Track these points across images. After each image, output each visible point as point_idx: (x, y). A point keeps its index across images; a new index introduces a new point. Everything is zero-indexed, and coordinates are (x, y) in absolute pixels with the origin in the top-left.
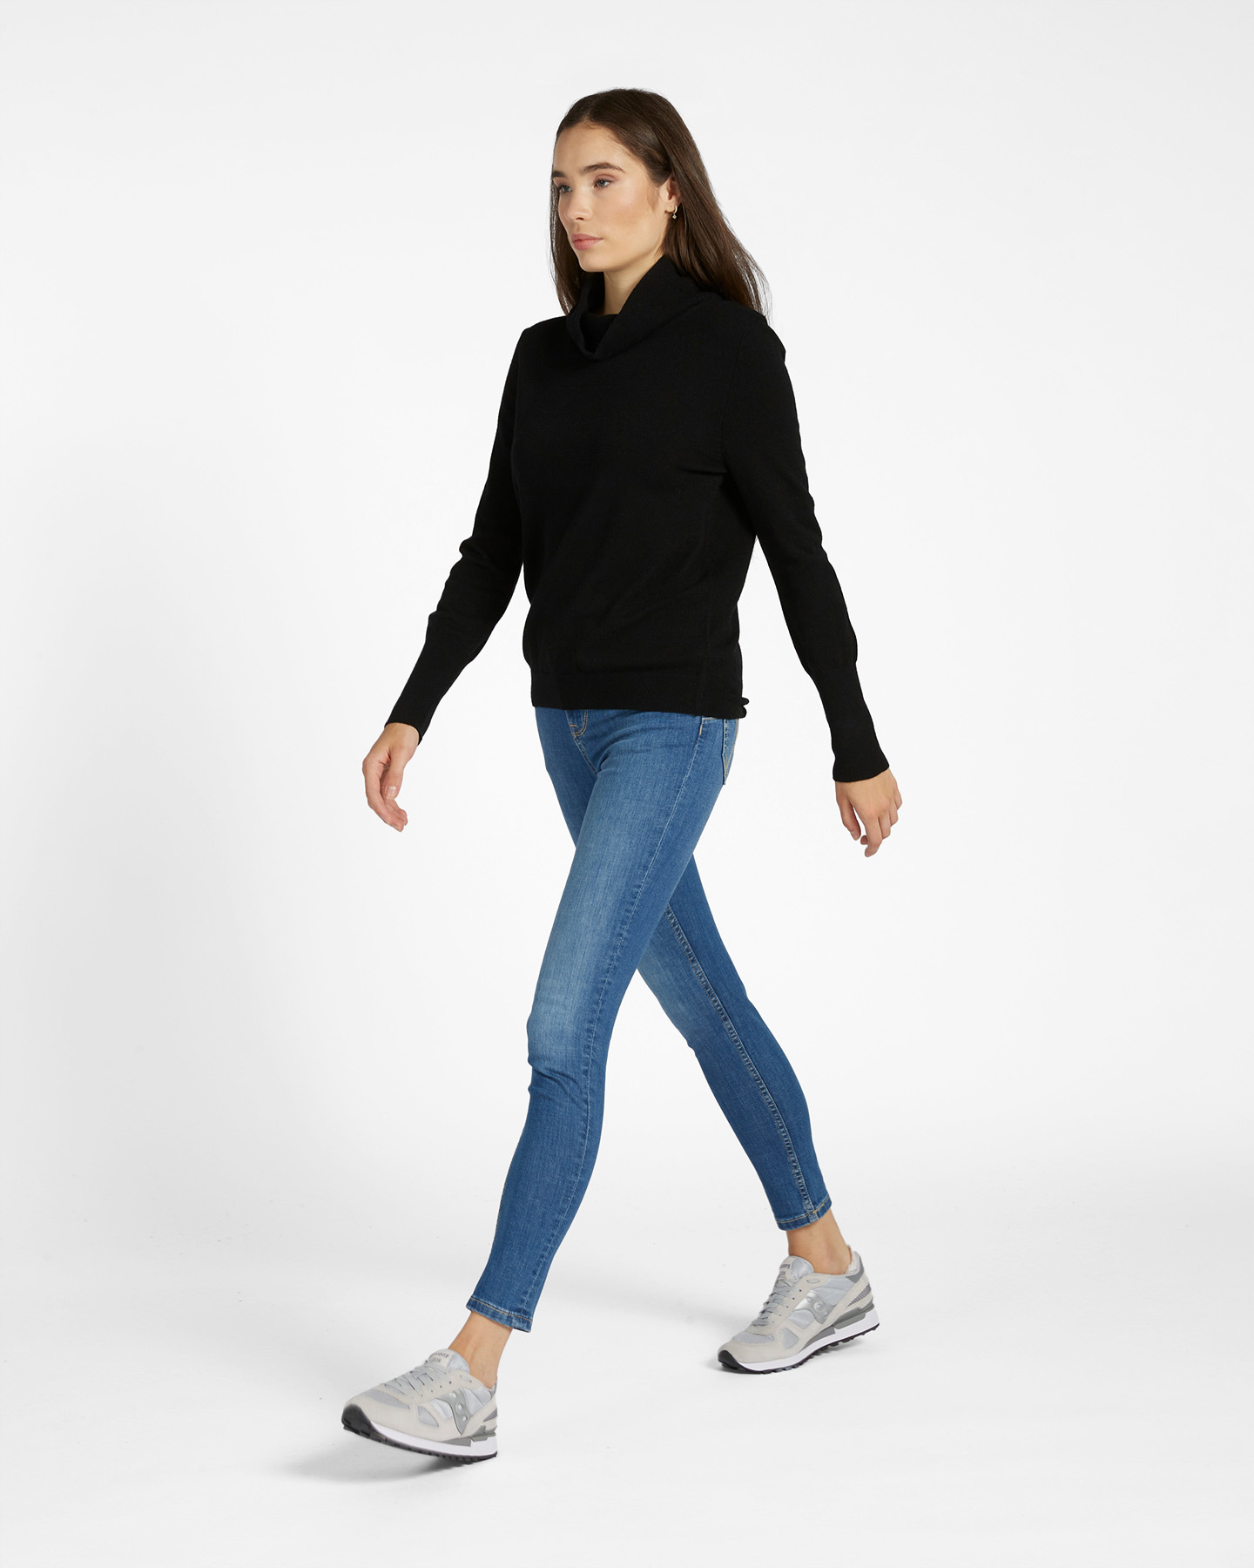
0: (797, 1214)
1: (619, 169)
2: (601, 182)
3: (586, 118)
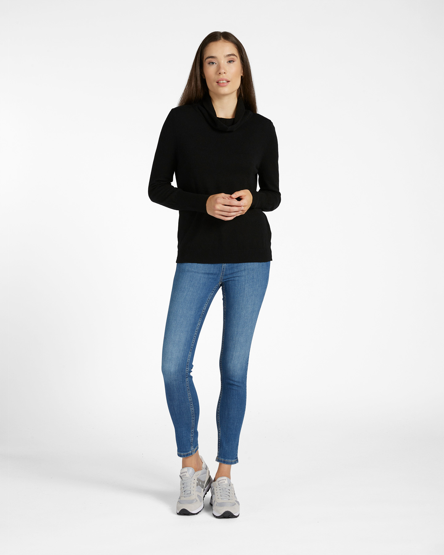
0: (188, 451)
1: (237, 57)
2: (230, 62)
3: (222, 39)
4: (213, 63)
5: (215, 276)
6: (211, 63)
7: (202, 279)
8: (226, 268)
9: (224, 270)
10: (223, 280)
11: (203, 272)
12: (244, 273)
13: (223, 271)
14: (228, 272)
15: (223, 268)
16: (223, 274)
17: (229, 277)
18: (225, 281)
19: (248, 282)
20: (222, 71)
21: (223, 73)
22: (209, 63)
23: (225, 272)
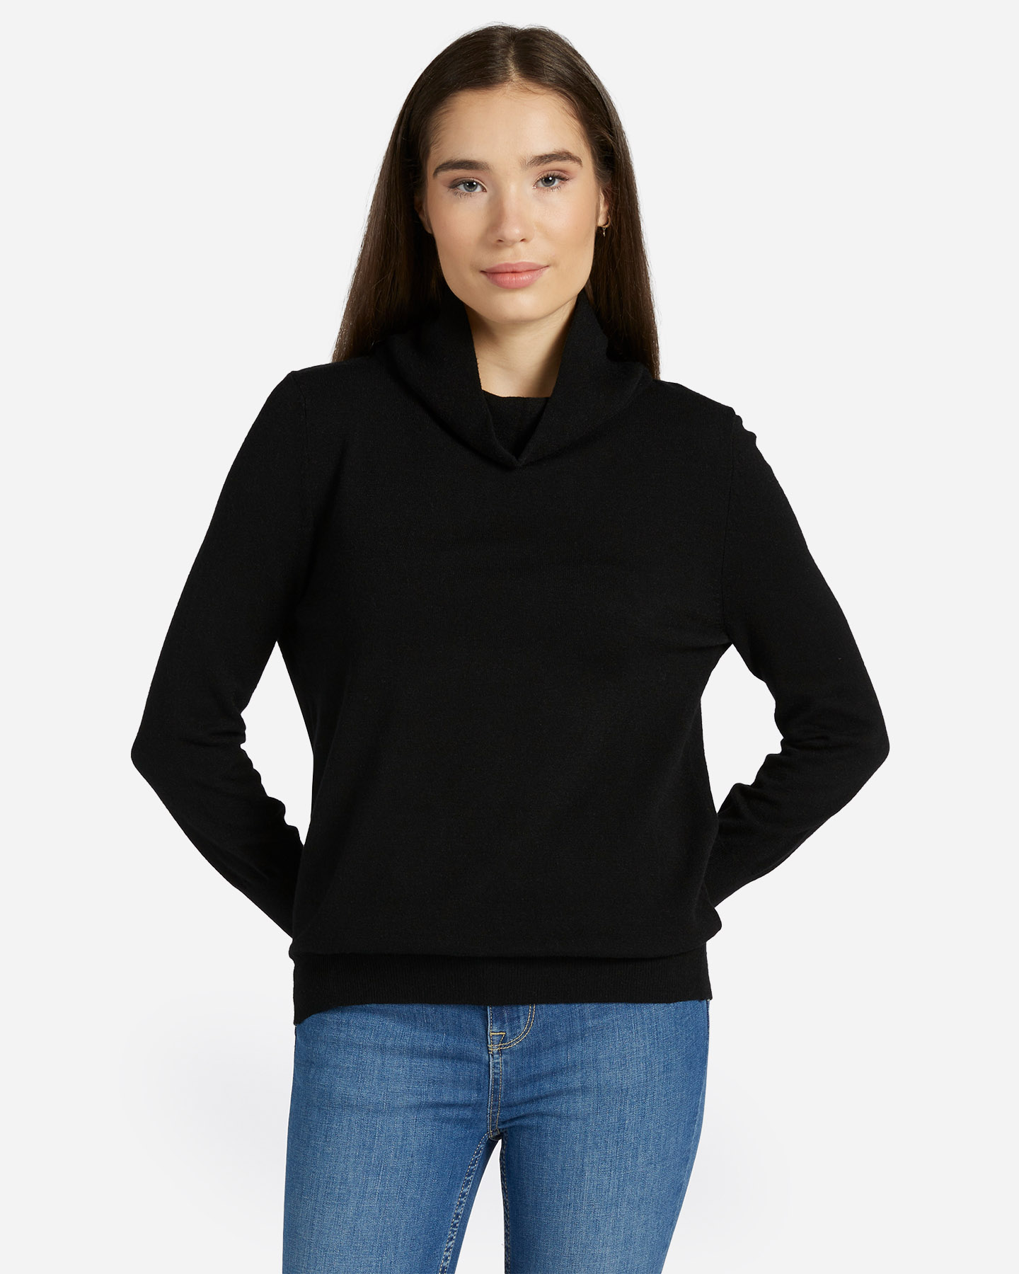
1: (579, 161)
2: (547, 180)
3: (514, 75)
4: (471, 185)
5: (468, 1113)
6: (462, 187)
7: (412, 1133)
8: (507, 1081)
9: (501, 1088)
10: (504, 1123)
11: (413, 1100)
12: (581, 1105)
13: (495, 1091)
14: (518, 1095)
15: (496, 1081)
16: (496, 1100)
17: (523, 1113)
18: (507, 1125)
19: (596, 1144)
20: (512, 231)
21: (514, 242)
22: (454, 185)
23: (506, 1094)
